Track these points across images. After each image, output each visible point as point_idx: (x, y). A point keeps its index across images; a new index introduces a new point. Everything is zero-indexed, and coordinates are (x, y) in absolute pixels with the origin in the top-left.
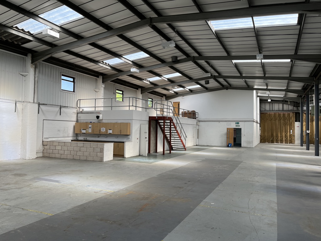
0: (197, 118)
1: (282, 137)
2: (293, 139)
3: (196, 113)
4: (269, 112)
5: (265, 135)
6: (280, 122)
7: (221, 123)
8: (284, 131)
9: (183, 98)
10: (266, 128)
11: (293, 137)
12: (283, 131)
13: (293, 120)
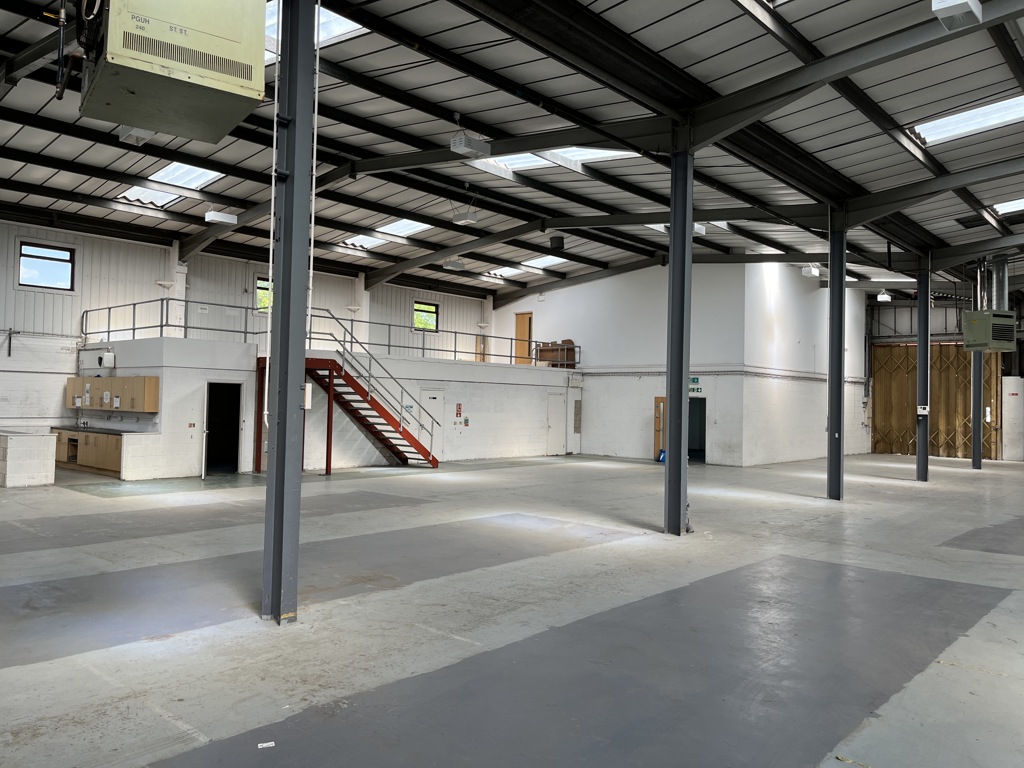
0: (578, 366)
1: (951, 431)
2: (993, 440)
3: (577, 349)
4: (905, 339)
5: (891, 426)
6: (948, 379)
7: (645, 378)
8: (960, 409)
9: (541, 298)
10: (894, 400)
11: (994, 433)
12: (955, 411)
13: (994, 368)
